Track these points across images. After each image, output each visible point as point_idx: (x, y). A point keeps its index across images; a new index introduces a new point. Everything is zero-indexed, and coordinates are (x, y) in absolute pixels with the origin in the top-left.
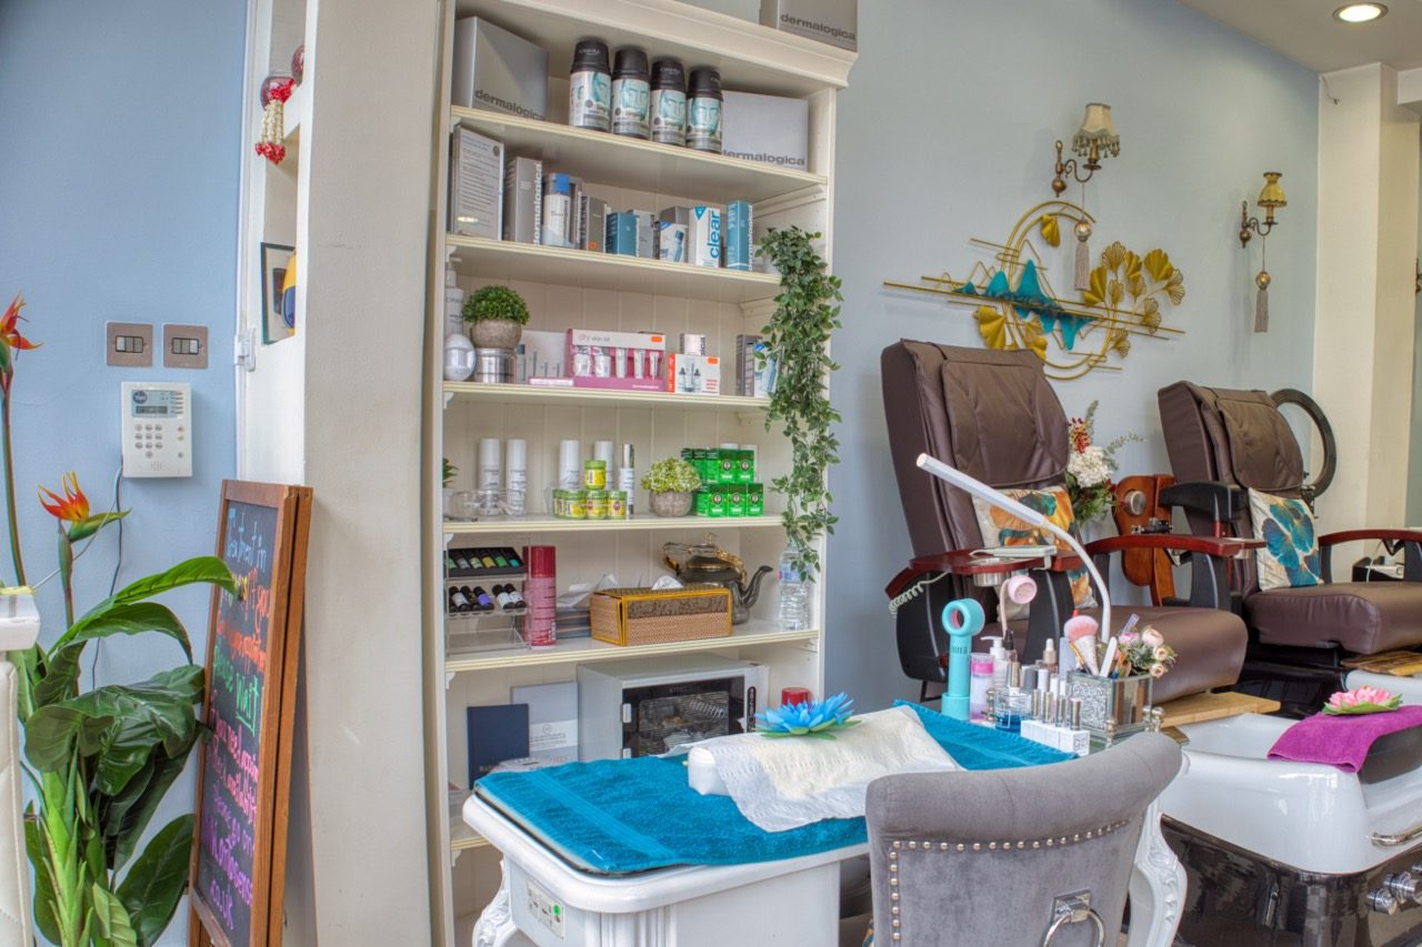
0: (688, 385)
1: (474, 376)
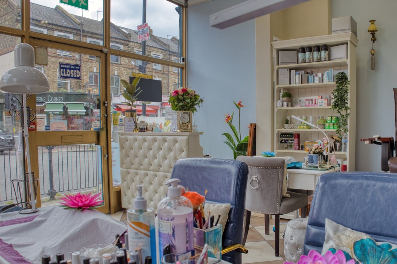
0: (320, 105)
1: (282, 106)
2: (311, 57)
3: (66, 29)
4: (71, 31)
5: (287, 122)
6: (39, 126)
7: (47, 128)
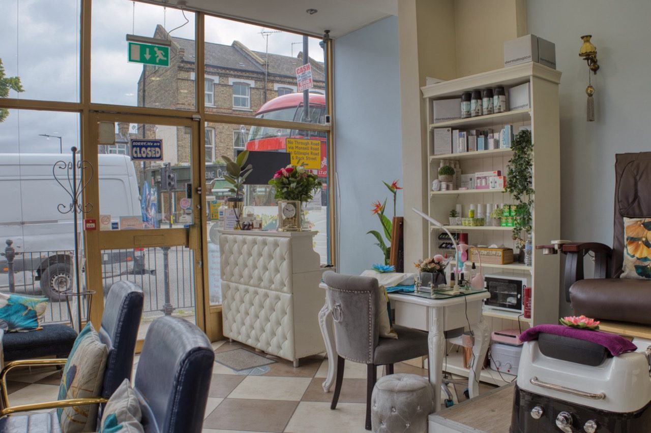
0: (493, 186)
1: (440, 189)
2: (479, 107)
3: (244, 73)
4: (251, 75)
5: (454, 214)
6: (103, 224)
7: (115, 226)
